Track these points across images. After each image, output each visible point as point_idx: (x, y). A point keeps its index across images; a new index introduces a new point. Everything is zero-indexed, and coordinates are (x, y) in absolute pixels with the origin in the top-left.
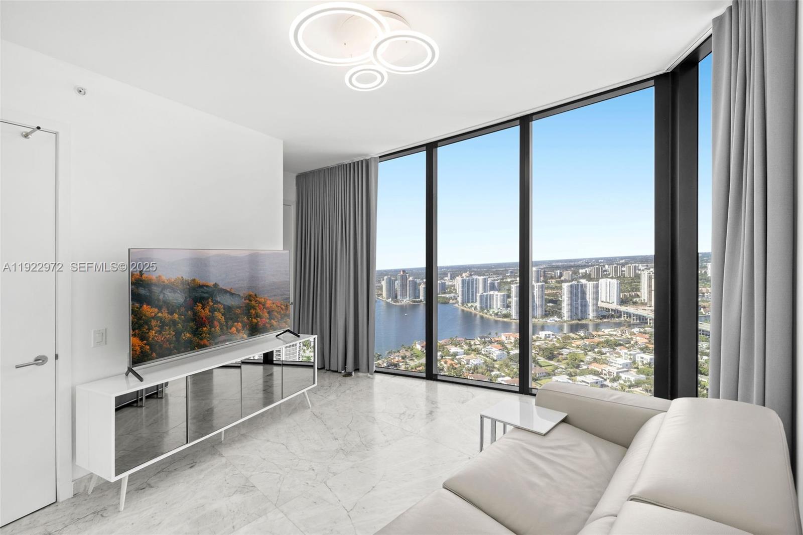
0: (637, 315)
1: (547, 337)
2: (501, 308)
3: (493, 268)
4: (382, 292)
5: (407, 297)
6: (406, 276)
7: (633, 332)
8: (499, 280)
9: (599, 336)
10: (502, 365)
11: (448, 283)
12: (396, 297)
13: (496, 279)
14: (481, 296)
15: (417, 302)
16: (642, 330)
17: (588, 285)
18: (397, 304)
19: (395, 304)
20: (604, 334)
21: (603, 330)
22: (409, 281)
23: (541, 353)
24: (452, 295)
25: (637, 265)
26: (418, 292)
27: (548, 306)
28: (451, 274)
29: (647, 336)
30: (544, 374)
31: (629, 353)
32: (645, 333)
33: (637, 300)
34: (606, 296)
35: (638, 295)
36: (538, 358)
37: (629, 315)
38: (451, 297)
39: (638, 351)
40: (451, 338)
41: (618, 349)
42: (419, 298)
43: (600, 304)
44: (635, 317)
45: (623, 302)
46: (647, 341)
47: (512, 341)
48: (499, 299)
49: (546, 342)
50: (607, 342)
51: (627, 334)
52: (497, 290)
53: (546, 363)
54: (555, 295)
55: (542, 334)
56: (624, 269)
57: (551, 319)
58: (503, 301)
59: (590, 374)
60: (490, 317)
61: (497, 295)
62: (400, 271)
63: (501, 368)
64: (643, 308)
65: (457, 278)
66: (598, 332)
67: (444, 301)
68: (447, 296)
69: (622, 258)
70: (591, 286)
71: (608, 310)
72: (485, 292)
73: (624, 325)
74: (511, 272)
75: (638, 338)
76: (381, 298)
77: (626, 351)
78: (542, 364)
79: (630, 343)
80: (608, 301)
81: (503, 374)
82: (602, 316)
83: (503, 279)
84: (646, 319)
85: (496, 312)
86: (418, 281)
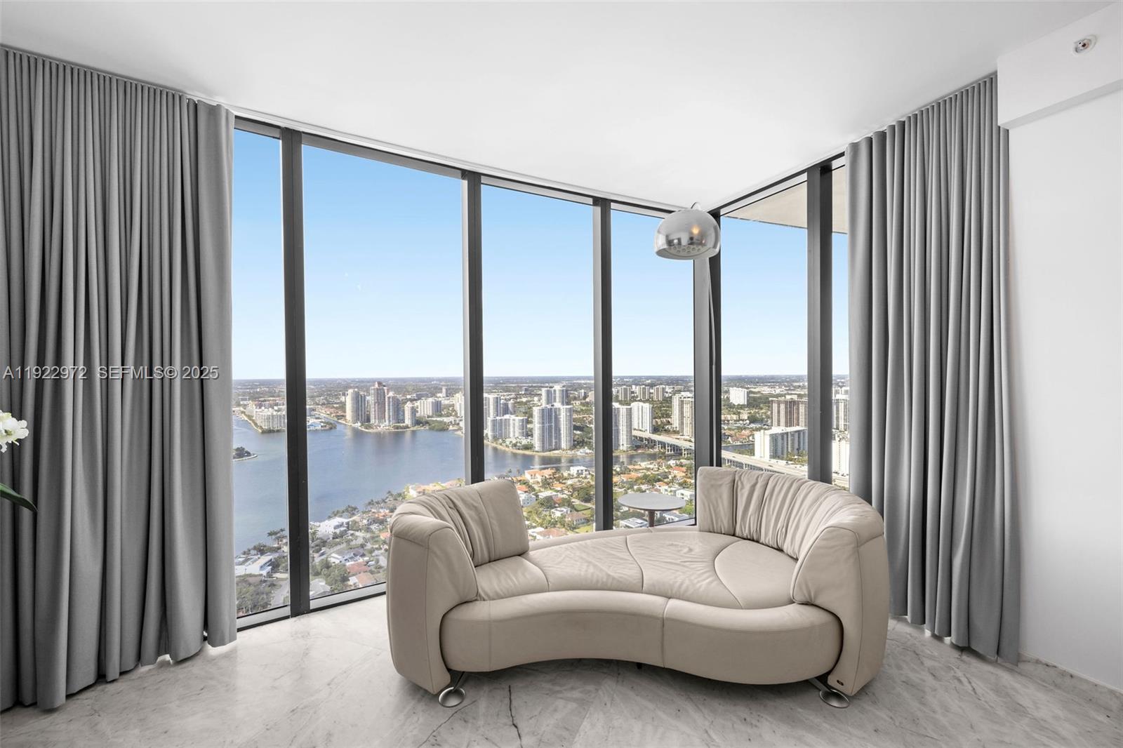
0: (671, 446)
1: (579, 474)
2: (520, 437)
3: (502, 384)
4: (345, 412)
5: (385, 421)
6: (383, 390)
7: (670, 465)
8: (512, 401)
9: (636, 470)
10: (530, 512)
11: (445, 402)
12: (368, 420)
13: (508, 397)
14: (494, 422)
15: (401, 428)
16: (678, 462)
17: (621, 410)
18: (371, 431)
19: (367, 430)
20: (641, 468)
21: (639, 463)
22: (389, 398)
23: (576, 493)
24: (451, 419)
25: (664, 386)
26: (402, 413)
27: (576, 434)
28: (446, 389)
29: (684, 469)
30: (583, 521)
31: (669, 489)
32: (681, 465)
33: (670, 428)
34: (639, 424)
35: (669, 422)
36: (573, 500)
37: (663, 445)
38: (451, 422)
39: (677, 486)
40: (459, 479)
41: (657, 485)
42: (404, 422)
43: (634, 433)
44: (669, 448)
45: (656, 430)
46: (684, 474)
47: (540, 480)
48: (517, 424)
49: (580, 479)
50: (645, 477)
51: (664, 467)
52: (512, 414)
53: (583, 506)
54: (582, 420)
55: (574, 470)
56: (652, 391)
57: (581, 450)
58: (523, 427)
59: (633, 517)
60: (507, 449)
61: (514, 420)
62: (374, 382)
63: (530, 516)
64: (676, 437)
65: (457, 395)
66: (634, 465)
67: (441, 427)
68: (446, 420)
69: (648, 378)
70: (625, 410)
71: (641, 439)
72: (497, 415)
73: (661, 457)
74: (526, 390)
75: (675, 471)
76: (344, 422)
77: (666, 487)
78: (579, 508)
79: (668, 478)
80: (640, 428)
81: (534, 524)
82: (636, 446)
83: (516, 399)
84: (680, 450)
85: (514, 442)
86: (400, 397)
